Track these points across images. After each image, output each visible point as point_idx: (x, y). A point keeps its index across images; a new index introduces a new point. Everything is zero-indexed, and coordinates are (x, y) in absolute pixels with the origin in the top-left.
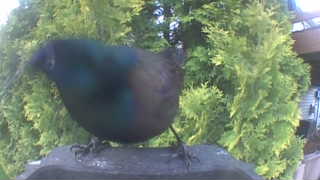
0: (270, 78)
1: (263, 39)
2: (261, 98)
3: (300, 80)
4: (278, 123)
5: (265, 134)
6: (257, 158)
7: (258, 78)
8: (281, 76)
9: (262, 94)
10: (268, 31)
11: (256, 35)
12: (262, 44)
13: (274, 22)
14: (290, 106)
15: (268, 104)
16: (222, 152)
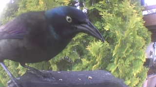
0: (132, 37)
1: (129, 18)
2: (128, 47)
3: (146, 40)
4: (136, 60)
5: (130, 65)
6: (125, 77)
7: (127, 38)
8: (138, 37)
9: (128, 45)
10: (132, 15)
11: (126, 17)
12: (129, 21)
13: (135, 11)
14: (141, 52)
15: (131, 51)
16: (108, 73)
